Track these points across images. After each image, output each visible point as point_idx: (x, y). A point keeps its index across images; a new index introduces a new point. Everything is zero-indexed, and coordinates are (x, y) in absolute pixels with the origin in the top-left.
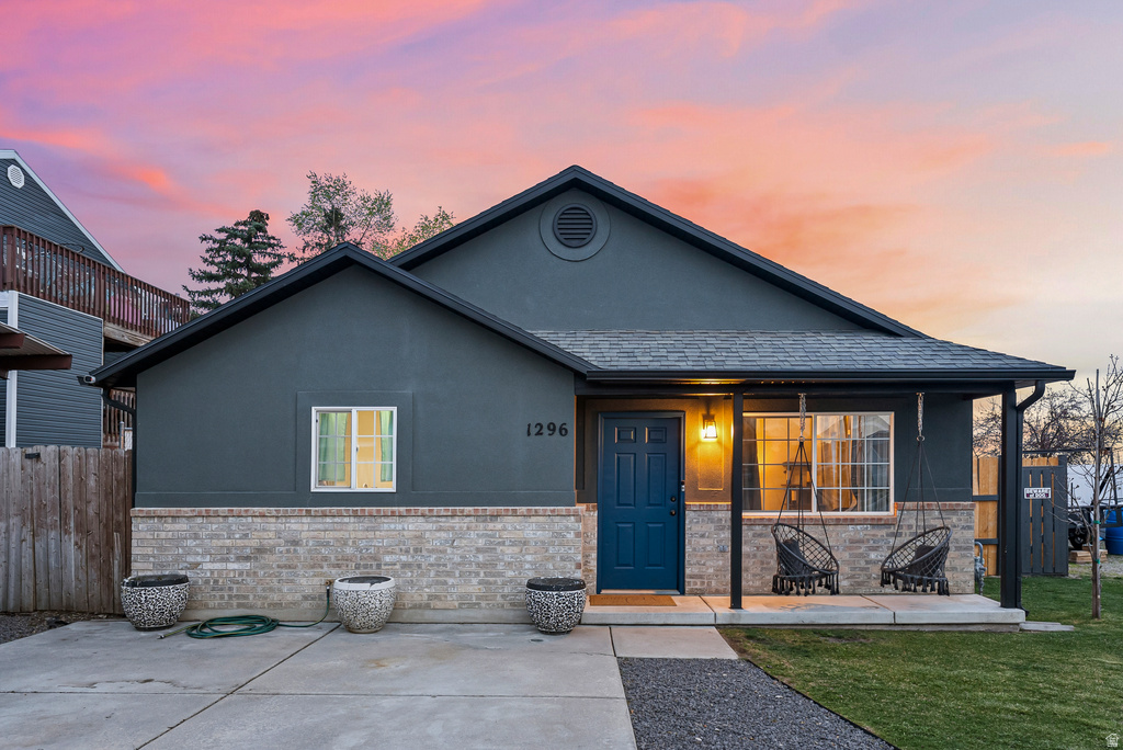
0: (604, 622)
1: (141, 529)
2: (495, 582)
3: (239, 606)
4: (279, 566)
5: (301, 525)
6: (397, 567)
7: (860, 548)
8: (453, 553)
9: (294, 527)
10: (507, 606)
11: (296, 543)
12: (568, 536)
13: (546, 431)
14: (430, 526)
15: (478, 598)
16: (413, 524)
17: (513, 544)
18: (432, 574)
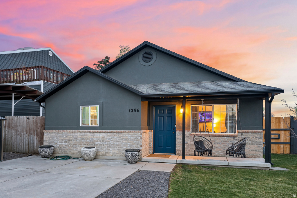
0: (147, 161)
1: (45, 135)
2: (121, 150)
3: (65, 153)
4: (73, 144)
5: (78, 134)
6: (98, 145)
7: (226, 143)
8: (111, 142)
9: (76, 135)
10: (124, 156)
11: (76, 139)
12: (139, 138)
13: (134, 111)
14: (106, 135)
15: (117, 153)
16: (102, 135)
17: (125, 140)
18: (106, 147)
